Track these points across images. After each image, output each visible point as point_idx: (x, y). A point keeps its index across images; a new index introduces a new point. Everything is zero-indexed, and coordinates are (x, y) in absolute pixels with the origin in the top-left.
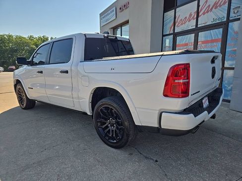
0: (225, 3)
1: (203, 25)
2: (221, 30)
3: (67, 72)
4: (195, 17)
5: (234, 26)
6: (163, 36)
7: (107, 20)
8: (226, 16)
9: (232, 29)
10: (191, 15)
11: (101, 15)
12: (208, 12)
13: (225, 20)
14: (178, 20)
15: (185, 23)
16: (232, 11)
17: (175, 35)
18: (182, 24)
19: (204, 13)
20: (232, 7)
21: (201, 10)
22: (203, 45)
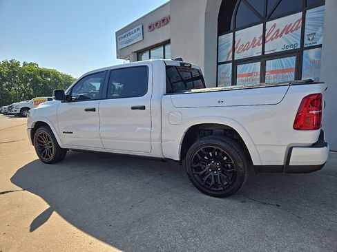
0: (297, 29)
1: (271, 52)
2: (294, 58)
3: (143, 108)
4: (261, 42)
5: (310, 54)
6: (218, 64)
7: (128, 41)
8: (299, 43)
9: (308, 57)
10: (255, 40)
11: (117, 34)
12: (277, 37)
13: (299, 47)
14: (238, 46)
15: (247, 49)
16: (306, 37)
17: (235, 63)
18: (244, 50)
19: (272, 39)
20: (306, 33)
21: (268, 35)
22: (272, 75)
